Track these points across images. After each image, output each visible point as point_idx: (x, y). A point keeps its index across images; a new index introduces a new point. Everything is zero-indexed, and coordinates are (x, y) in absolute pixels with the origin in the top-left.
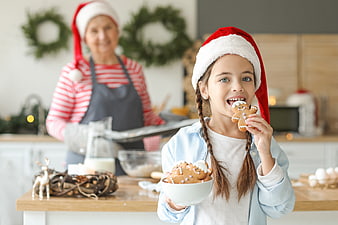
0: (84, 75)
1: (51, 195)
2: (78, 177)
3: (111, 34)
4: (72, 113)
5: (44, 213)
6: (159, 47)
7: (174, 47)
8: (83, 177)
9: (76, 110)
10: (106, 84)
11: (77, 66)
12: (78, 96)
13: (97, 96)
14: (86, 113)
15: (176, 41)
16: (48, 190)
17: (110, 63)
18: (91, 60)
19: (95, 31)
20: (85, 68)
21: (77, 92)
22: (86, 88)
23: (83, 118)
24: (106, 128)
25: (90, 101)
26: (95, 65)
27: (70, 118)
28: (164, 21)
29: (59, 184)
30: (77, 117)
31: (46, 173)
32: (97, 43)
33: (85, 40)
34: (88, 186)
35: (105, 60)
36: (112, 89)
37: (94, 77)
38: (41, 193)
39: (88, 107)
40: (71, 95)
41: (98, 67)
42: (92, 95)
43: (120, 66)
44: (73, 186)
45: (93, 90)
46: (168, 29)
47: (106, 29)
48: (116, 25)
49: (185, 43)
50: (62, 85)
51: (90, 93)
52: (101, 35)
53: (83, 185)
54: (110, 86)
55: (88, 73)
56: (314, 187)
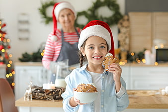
0: (58, 38)
1: (33, 99)
2: (46, 90)
3: (71, 18)
4: (53, 56)
5: (29, 108)
6: (106, 18)
7: (113, 18)
8: (48, 91)
9: (55, 55)
10: (68, 42)
11: (55, 33)
12: (56, 48)
13: (64, 48)
14: (59, 56)
15: (114, 15)
16: (31, 96)
17: (71, 32)
18: (62, 31)
19: (63, 16)
20: (59, 34)
21: (55, 46)
22: (59, 44)
23: (58, 58)
24: (66, 64)
25: (61, 50)
26: (64, 33)
27: (53, 58)
28: (109, 6)
29: (37, 94)
30: (55, 58)
31: (30, 88)
32: (64, 22)
33: (59, 21)
34: (50, 94)
35: (68, 30)
36: (71, 45)
37: (63, 38)
38: (28, 98)
39: (60, 53)
40: (52, 47)
41: (65, 34)
42: (62, 48)
43: (76, 33)
44: (43, 95)
45: (62, 45)
46: (111, 9)
47: (68, 15)
48: (73, 13)
49: (119, 17)
50: (49, 43)
51: (60, 46)
52: (66, 18)
53: (48, 94)
54: (70, 43)
55: (60, 37)
56: (164, 95)
